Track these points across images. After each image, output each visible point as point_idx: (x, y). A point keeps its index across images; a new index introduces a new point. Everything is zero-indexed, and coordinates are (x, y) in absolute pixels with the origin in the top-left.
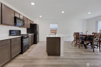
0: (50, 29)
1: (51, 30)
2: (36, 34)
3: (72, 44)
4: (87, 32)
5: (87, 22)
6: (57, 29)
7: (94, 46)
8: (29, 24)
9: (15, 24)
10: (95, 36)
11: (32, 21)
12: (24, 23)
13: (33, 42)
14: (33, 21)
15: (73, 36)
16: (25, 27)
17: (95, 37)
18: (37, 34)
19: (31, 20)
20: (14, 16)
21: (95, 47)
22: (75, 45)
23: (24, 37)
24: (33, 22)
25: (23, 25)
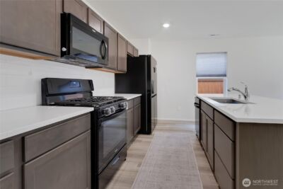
0: (197, 76)
1: (199, 81)
2: (149, 95)
6: (225, 75)
8: (122, 59)
9: (64, 49)
11: (134, 48)
12: (106, 50)
13: (139, 128)
14: (137, 47)
16: (110, 66)
18: (152, 95)
19: (130, 44)
20: (60, 11)
23: (103, 112)
24: (137, 51)
25: (103, 58)
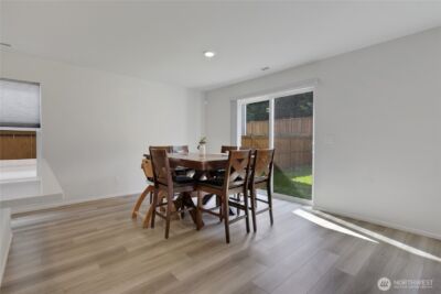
3: (134, 216)
4: (204, 146)
5: (206, 103)
6: (38, 126)
7: (228, 207)
10: (231, 165)
15: (143, 167)
17: (233, 170)
21: (232, 214)
22: (148, 217)
